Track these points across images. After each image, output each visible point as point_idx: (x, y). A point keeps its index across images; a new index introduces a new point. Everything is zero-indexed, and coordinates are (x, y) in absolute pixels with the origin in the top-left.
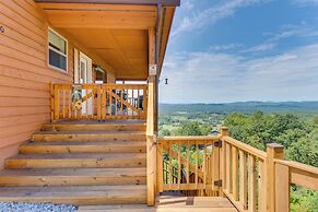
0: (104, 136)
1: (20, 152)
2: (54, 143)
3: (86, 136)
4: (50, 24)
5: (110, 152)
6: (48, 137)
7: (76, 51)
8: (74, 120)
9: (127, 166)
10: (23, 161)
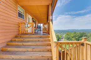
0: (35, 39)
1: (7, 45)
2: (18, 41)
3: (29, 39)
4: (19, 4)
5: (37, 45)
6: (17, 39)
7: (27, 14)
8: (26, 34)
9: (43, 51)
10: (7, 48)
